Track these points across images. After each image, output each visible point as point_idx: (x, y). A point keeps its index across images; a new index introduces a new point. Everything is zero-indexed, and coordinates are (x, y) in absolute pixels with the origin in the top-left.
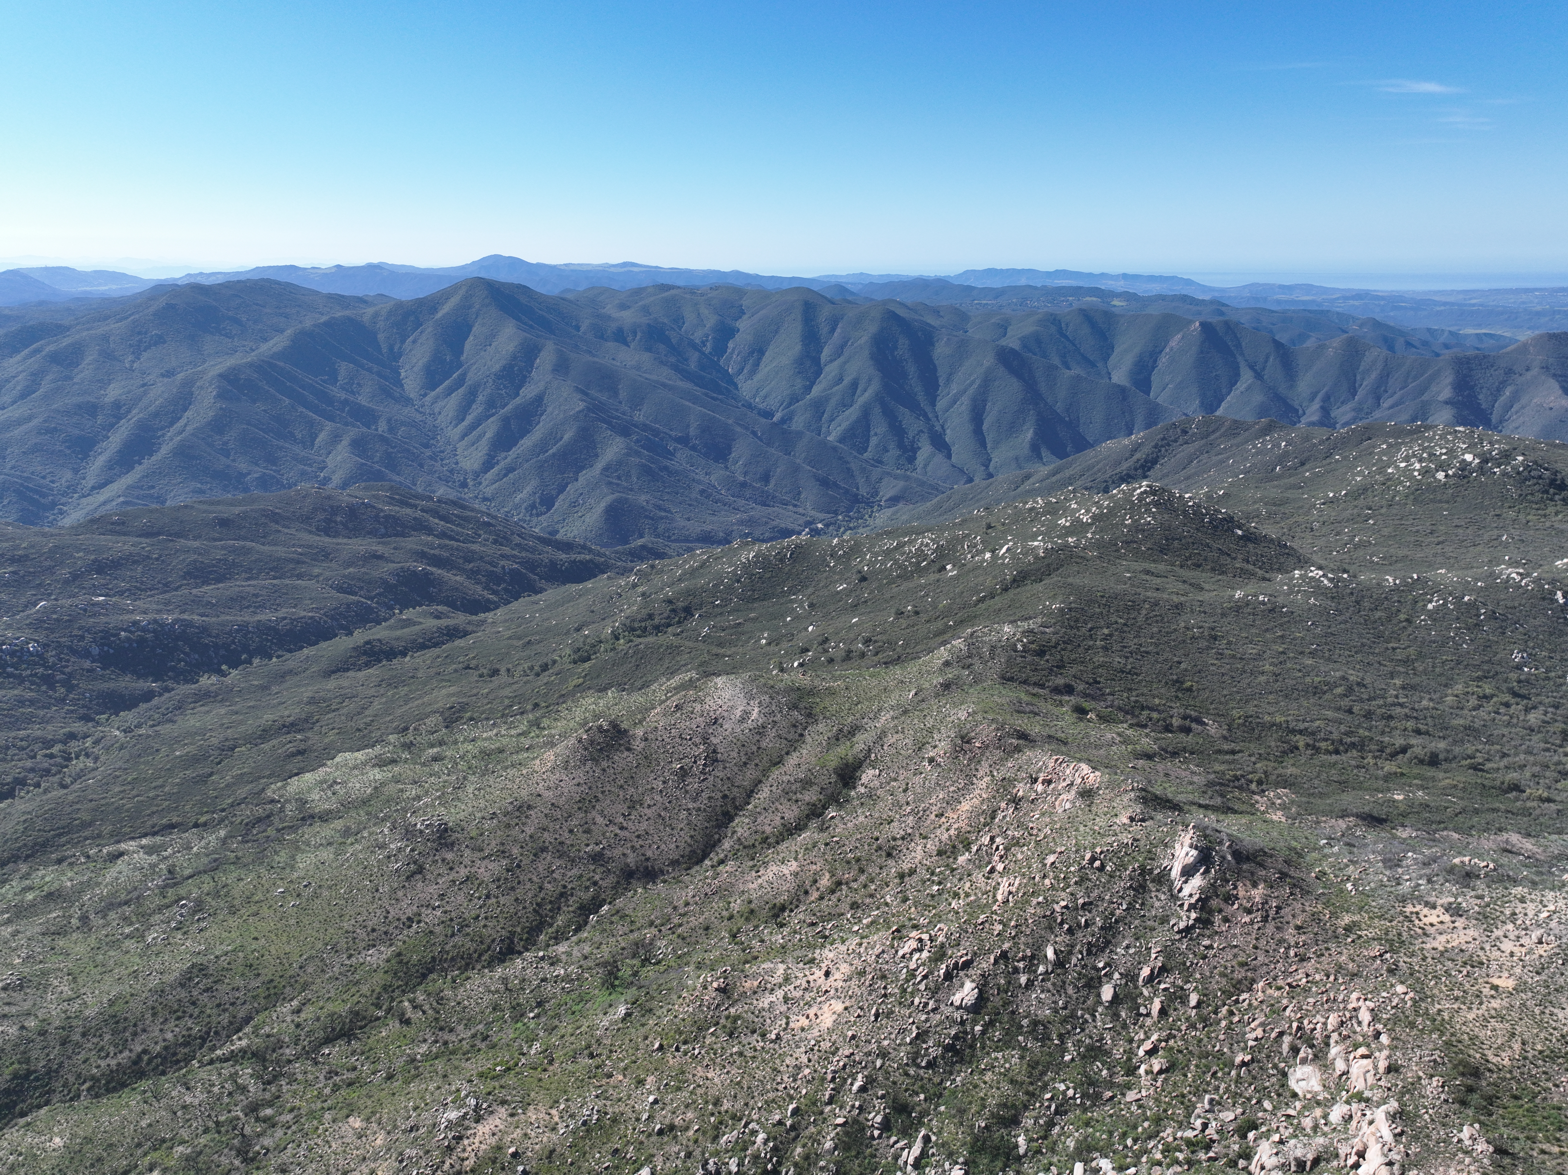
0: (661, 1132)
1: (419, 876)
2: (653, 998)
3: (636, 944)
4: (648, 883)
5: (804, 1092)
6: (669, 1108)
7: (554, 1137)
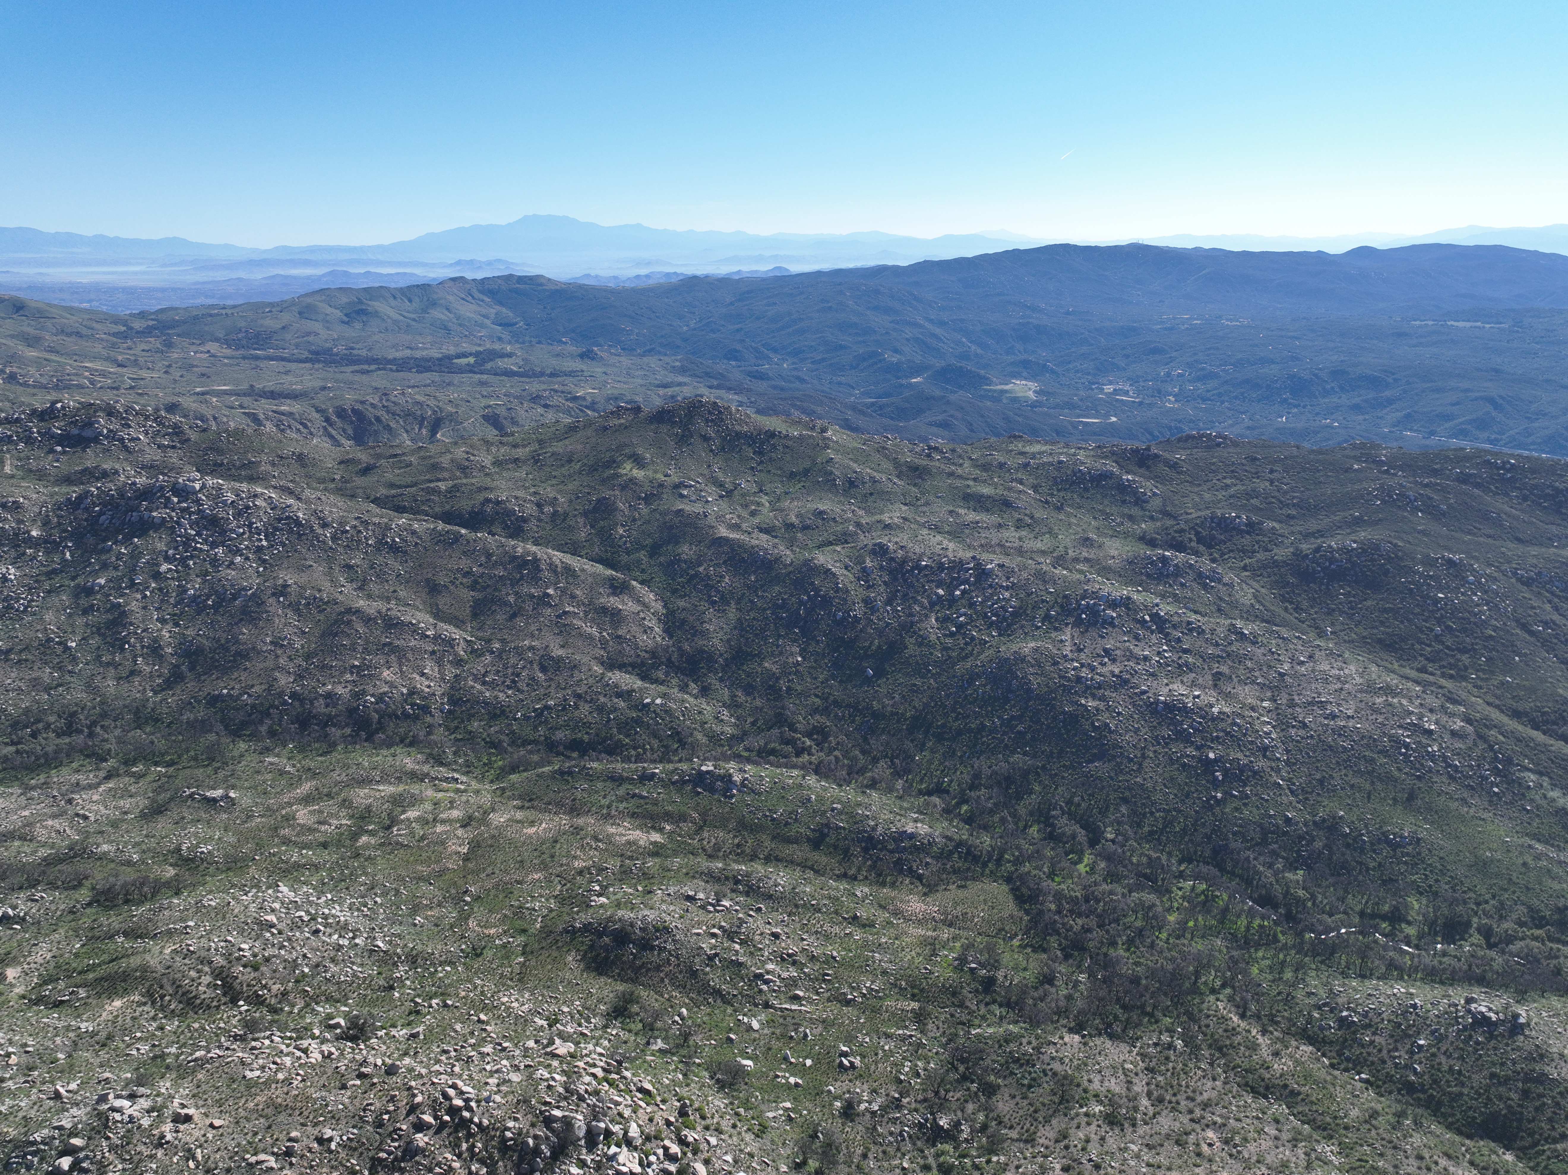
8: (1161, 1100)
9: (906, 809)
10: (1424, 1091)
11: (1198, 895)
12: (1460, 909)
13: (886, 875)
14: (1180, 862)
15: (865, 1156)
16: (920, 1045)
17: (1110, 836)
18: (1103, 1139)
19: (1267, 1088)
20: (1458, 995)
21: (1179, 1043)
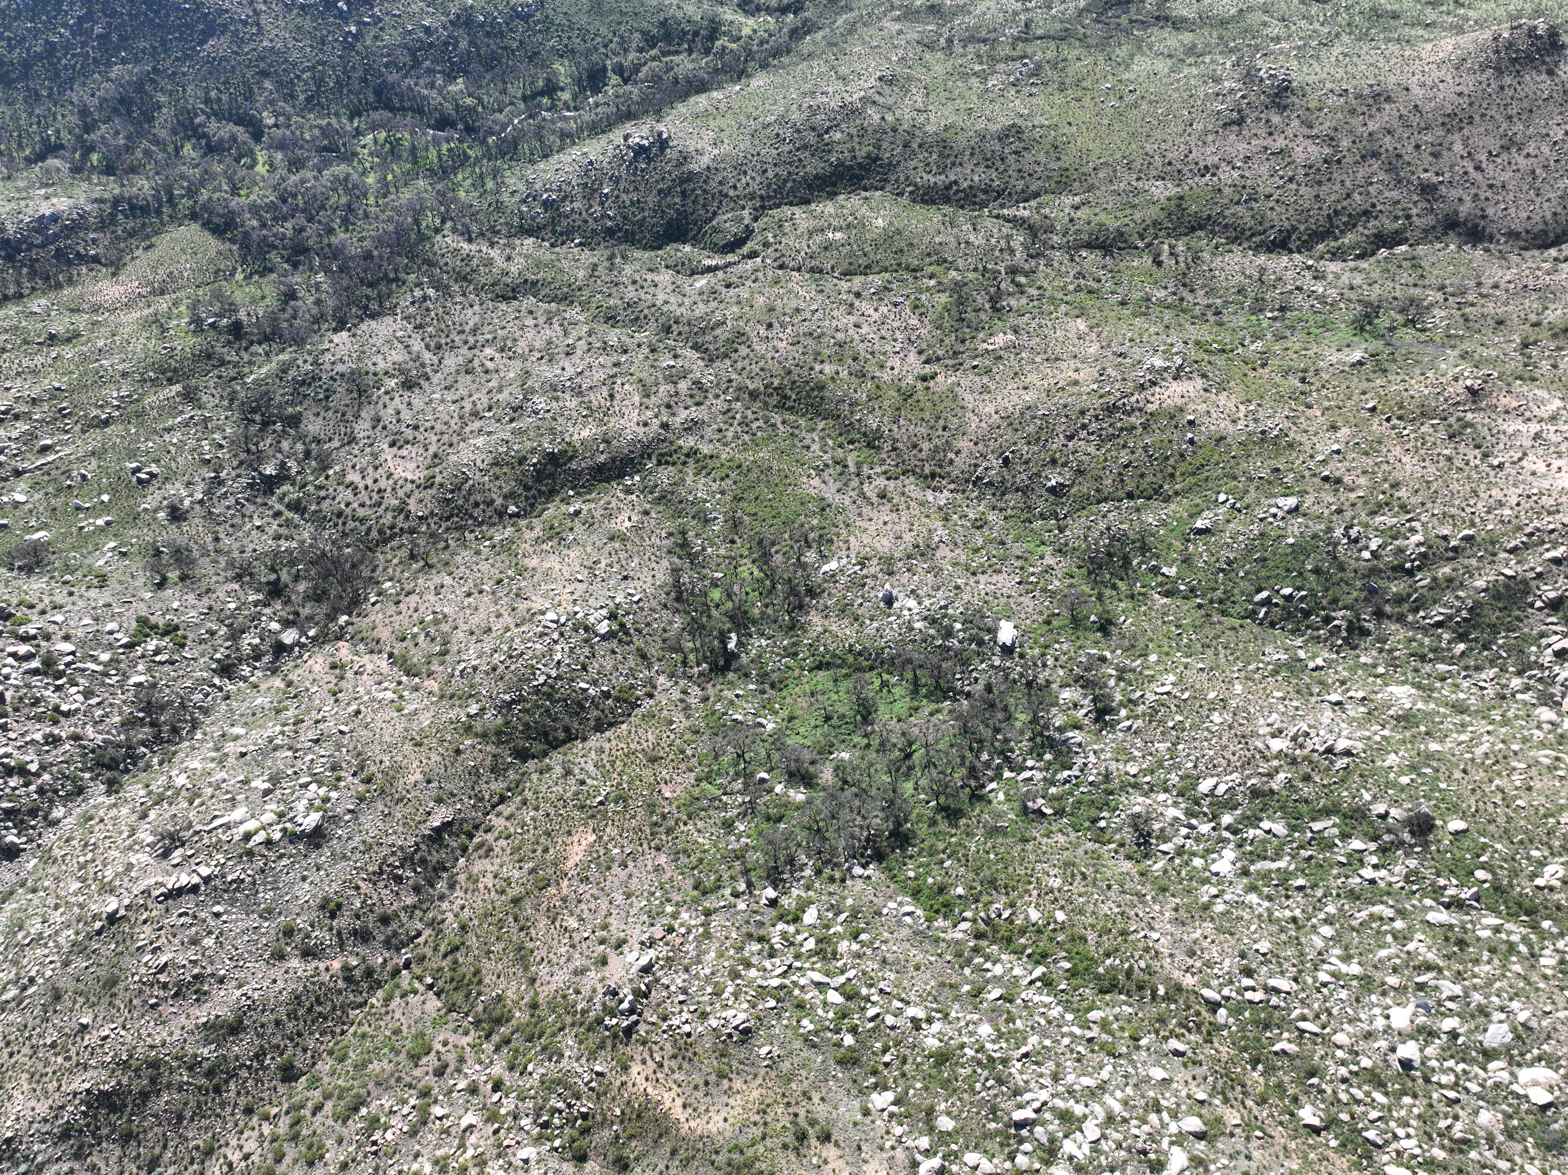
0: (1326, 479)
1: (1235, 128)
2: (1394, 361)
3: (1412, 301)
4: (1466, 243)
5: (1490, 527)
6: (1347, 464)
7: (1231, 428)
8: (439, 347)
9: (26, 189)
10: (620, 230)
11: (383, 146)
12: (594, 58)
13: (55, 275)
14: (351, 119)
15: (217, 539)
16: (206, 420)
17: (270, 121)
18: (409, 404)
19: (513, 290)
20: (617, 136)
21: (431, 292)
